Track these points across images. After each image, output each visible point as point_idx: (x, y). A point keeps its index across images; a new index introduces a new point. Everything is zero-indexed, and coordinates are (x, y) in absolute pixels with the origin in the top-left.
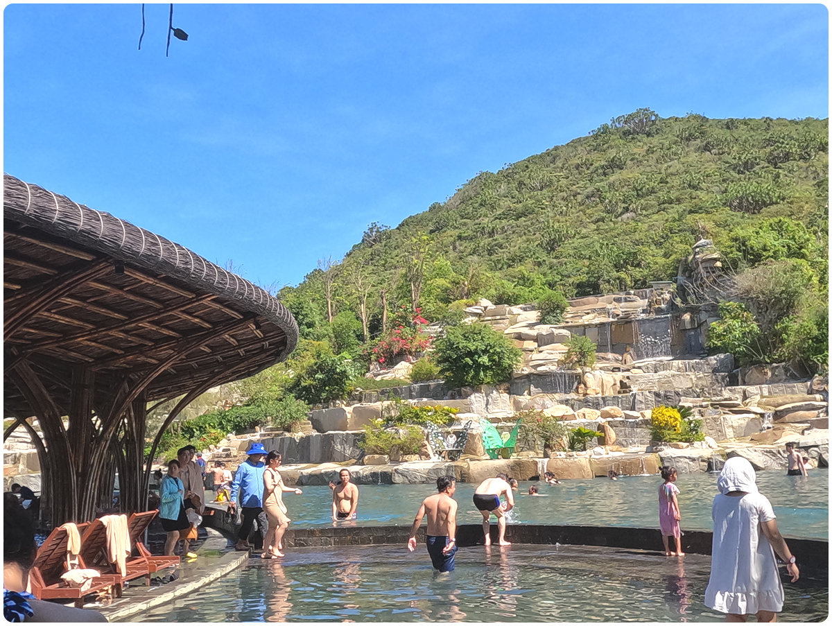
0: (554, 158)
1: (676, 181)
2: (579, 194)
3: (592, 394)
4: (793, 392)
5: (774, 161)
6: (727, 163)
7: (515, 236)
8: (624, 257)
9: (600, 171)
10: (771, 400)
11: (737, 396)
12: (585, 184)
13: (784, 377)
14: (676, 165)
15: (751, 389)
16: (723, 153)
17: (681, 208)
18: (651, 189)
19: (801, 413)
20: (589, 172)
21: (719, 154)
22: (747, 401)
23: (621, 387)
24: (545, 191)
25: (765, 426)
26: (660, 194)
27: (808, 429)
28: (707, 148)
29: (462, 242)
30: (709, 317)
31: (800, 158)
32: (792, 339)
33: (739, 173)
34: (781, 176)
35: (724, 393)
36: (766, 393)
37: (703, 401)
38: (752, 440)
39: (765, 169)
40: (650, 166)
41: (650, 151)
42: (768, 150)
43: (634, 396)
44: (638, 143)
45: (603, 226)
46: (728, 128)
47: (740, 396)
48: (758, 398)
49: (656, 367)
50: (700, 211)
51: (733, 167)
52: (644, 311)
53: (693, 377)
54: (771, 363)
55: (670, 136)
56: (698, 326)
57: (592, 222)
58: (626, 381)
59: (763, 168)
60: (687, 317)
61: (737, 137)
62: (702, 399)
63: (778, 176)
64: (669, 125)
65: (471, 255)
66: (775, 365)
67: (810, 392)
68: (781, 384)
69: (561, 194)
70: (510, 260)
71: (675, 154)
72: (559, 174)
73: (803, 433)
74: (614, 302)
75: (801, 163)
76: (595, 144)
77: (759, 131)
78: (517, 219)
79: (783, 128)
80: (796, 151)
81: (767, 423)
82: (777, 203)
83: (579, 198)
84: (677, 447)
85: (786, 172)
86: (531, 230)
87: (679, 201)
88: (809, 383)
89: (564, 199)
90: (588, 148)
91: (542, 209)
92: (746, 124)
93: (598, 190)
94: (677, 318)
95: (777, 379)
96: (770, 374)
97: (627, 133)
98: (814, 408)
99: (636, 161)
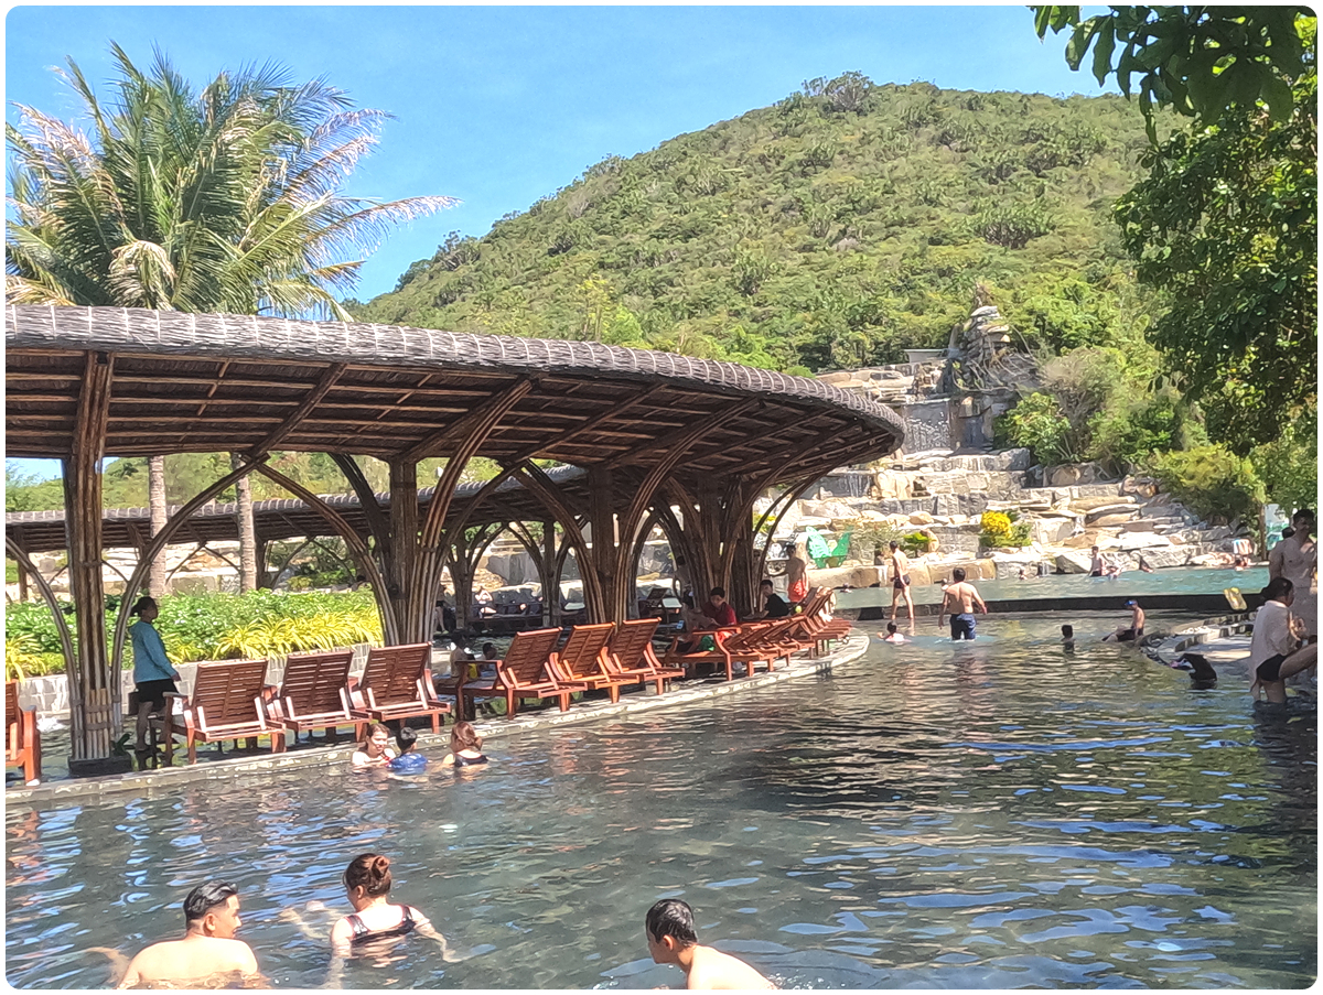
0: (725, 142)
1: (906, 191)
2: (770, 203)
3: (887, 499)
4: (1104, 495)
5: (1037, 166)
6: (973, 165)
7: (687, 266)
8: (861, 310)
9: (797, 169)
10: (1082, 503)
11: (1046, 498)
12: (778, 189)
13: (1093, 478)
14: (904, 166)
15: (1061, 491)
16: (967, 150)
17: (915, 233)
18: (871, 202)
19: (1113, 516)
20: (780, 169)
21: (962, 151)
22: (1056, 504)
23: (916, 489)
24: (719, 196)
25: (1077, 530)
26: (888, 210)
27: (1122, 532)
28: (944, 139)
29: (606, 272)
30: (994, 402)
31: (1070, 162)
32: (1103, 436)
33: (990, 183)
34: (1046, 189)
35: (1032, 495)
36: (1076, 495)
37: (1012, 504)
38: (1065, 545)
39: (1024, 179)
40: (867, 164)
41: (865, 140)
42: (1029, 147)
43: (936, 499)
44: (846, 126)
45: (817, 258)
46: (971, 108)
47: (1049, 499)
48: (1068, 499)
49: (943, 465)
50: (945, 241)
51: (981, 172)
52: (909, 392)
53: (987, 476)
54: (1082, 461)
55: (891, 117)
56: (981, 413)
57: (796, 249)
58: (919, 482)
59: (1022, 176)
60: (968, 402)
61: (984, 123)
62: (1009, 502)
63: (1041, 190)
64: (887, 97)
65: (625, 292)
66: (1084, 464)
67: (1122, 494)
68: (1091, 486)
69: (745, 202)
70: (691, 305)
71: (901, 148)
72: (737, 170)
73: (1117, 537)
74: (871, 380)
75: (1071, 170)
76: (784, 123)
77: (1014, 117)
78: (686, 238)
79: (1046, 111)
80: (1065, 153)
81: (1079, 527)
82: (1045, 233)
83: (772, 210)
84: (1007, 552)
85: (1052, 184)
86: (709, 258)
87: (913, 222)
88: (1120, 485)
89: (750, 210)
90: (774, 129)
91: (719, 224)
92: (994, 102)
93: (799, 200)
94: (956, 403)
95: (1085, 479)
96: (1078, 475)
97: (828, 109)
98: (1128, 511)
99: (845, 155)
